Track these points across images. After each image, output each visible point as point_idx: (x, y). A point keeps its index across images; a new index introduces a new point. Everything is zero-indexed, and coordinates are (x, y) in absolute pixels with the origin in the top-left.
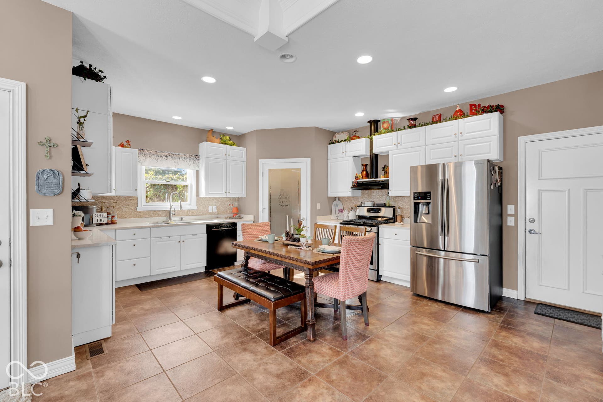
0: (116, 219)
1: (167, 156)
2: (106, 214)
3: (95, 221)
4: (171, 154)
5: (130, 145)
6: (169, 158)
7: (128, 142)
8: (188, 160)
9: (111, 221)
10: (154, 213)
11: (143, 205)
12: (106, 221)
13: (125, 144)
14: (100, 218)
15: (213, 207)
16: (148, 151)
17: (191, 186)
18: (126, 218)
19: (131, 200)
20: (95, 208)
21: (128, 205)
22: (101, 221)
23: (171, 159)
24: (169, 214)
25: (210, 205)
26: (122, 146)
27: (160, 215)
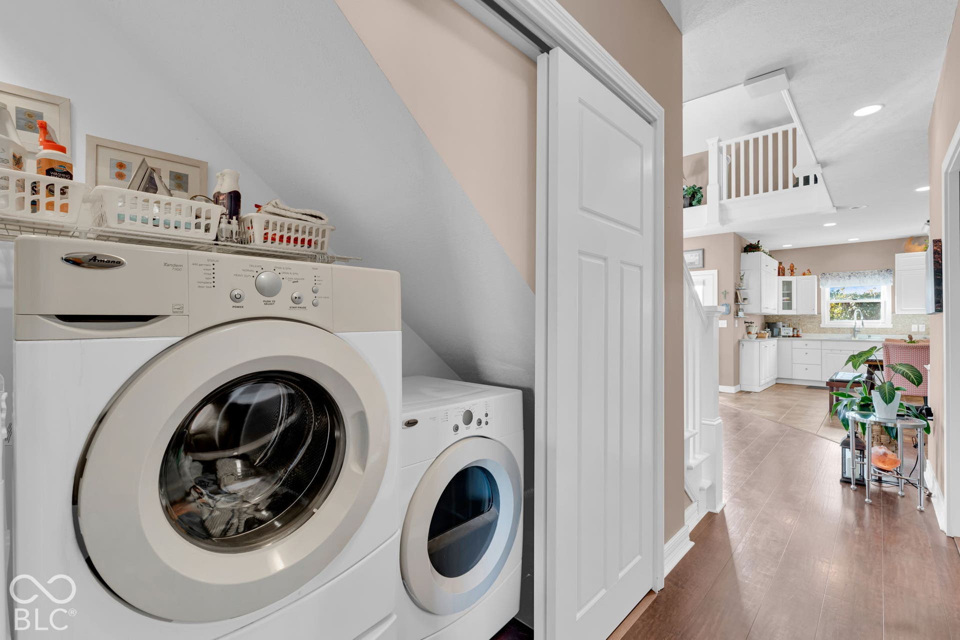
0: (801, 333)
1: (850, 276)
2: (792, 329)
3: (782, 334)
4: (854, 274)
5: (810, 272)
6: (852, 277)
7: (808, 270)
8: (877, 276)
9: (797, 334)
10: (838, 329)
11: (826, 322)
12: (791, 334)
13: (806, 272)
14: (786, 331)
15: (918, 326)
16: (829, 274)
17: (885, 302)
18: (810, 333)
19: (815, 318)
20: (781, 324)
21: (813, 322)
22: (787, 334)
23: (855, 278)
24: (854, 331)
25: (914, 324)
26: (804, 274)
27: (845, 332)
